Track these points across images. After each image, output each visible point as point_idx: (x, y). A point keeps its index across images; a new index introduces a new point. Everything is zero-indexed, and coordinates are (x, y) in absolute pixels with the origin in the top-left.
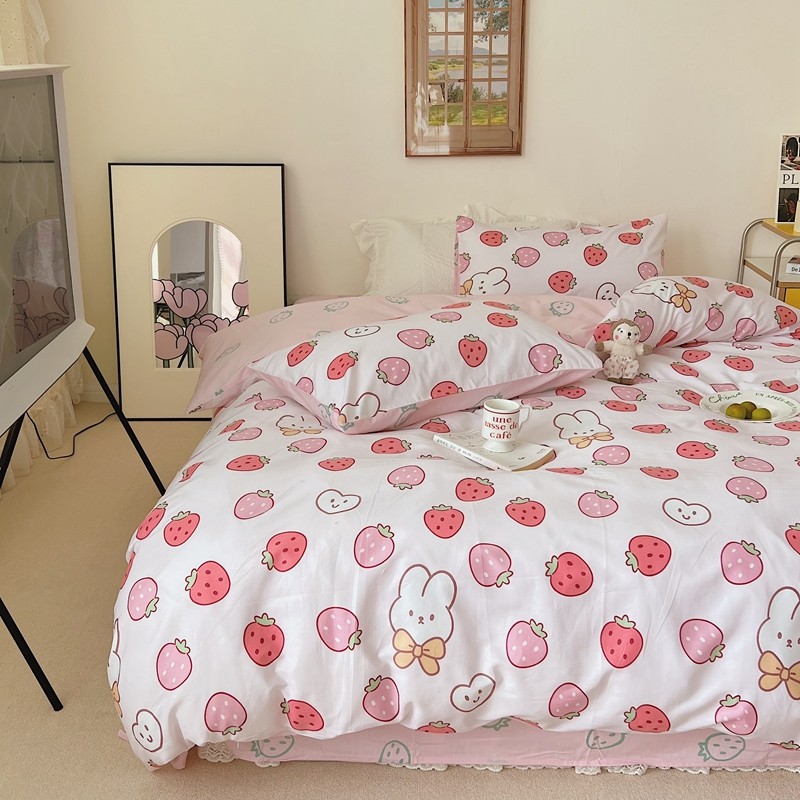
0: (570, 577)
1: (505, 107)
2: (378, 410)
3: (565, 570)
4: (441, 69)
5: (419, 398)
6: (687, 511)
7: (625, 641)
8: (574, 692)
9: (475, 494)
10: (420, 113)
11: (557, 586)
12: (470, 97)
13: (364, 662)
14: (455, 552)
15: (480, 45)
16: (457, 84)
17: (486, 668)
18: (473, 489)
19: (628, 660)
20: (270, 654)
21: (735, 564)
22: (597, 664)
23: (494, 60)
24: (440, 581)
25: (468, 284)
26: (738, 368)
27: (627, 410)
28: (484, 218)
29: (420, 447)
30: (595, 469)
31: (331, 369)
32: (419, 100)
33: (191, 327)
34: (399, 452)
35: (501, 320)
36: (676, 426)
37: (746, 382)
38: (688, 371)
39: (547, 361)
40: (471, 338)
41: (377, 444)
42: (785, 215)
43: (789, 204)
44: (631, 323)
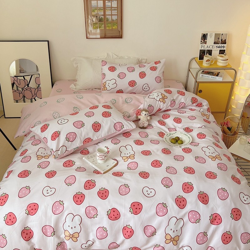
0: (114, 215)
1: (117, 24)
2: (66, 151)
3: (113, 213)
4: (96, 11)
5: (79, 145)
6: (149, 191)
7: (129, 232)
8: (115, 244)
9: (89, 187)
10: (90, 25)
11: (110, 218)
12: (106, 20)
13: (56, 239)
14: (81, 209)
15: (108, 4)
16: (101, 16)
17: (91, 239)
18: (89, 185)
19: (130, 237)
20: (29, 237)
21: (160, 211)
22: (121, 237)
23: (113, 9)
24: (77, 218)
25: (105, 84)
26: (177, 122)
27: (141, 144)
28: (111, 57)
29: (78, 164)
30: (126, 173)
31: (52, 137)
32: (89, 21)
33: (23, 91)
34: (71, 166)
35: (106, 115)
36: (153, 151)
37: (179, 127)
38: (162, 123)
39: (119, 128)
40: (96, 123)
41: (65, 163)
42: (201, 58)
43: (202, 54)
44: (146, 111)
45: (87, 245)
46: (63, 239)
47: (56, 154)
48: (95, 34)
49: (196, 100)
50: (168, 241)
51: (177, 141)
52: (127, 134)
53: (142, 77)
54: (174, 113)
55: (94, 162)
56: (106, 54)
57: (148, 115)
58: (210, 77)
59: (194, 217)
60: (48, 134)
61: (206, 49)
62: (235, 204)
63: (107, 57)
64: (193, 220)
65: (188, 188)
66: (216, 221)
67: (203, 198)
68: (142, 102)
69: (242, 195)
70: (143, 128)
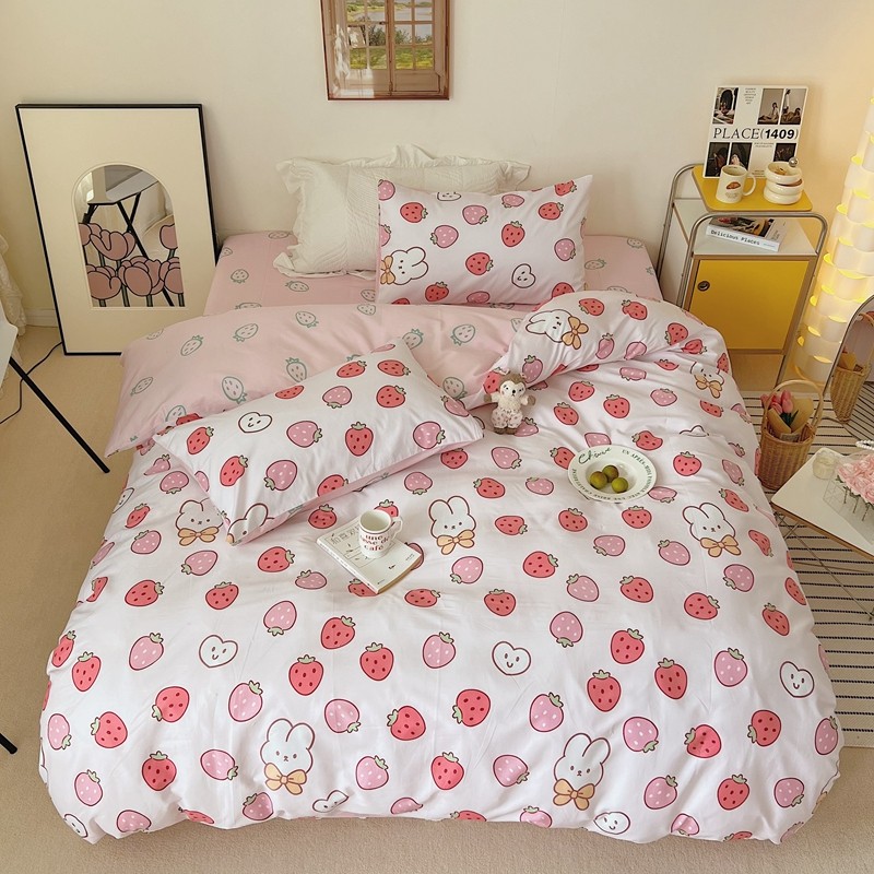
0: (407, 726)
1: (430, 51)
2: (266, 518)
3: (403, 721)
4: (361, 10)
5: (306, 499)
7: (450, 771)
8: (410, 803)
9: (337, 639)
10: (340, 56)
11: (396, 732)
12: (393, 40)
13: (242, 787)
14: (313, 708)
16: (378, 26)
17: (341, 787)
18: (337, 633)
19: (452, 785)
20: (165, 780)
21: (541, 716)
22: (428, 786)
24: (301, 732)
25: (389, 261)
26: (614, 414)
27: (496, 495)
28: (412, 160)
29: (302, 560)
30: (446, 596)
31: (224, 473)
32: (338, 42)
33: (122, 269)
34: (282, 568)
35: (390, 398)
36: (533, 520)
37: (619, 432)
38: (568, 416)
39: (431, 439)
40: (359, 427)
41: (264, 557)
42: (713, 169)
43: (718, 158)
44: (516, 378)
45: (329, 804)
46: (261, 787)
47: (235, 530)
48: (358, 85)
49: (683, 333)
50: (561, 799)
51: (609, 478)
52: (454, 457)
53: (510, 242)
54: (608, 379)
55: (350, 554)
56: (394, 150)
57: (522, 392)
58: (740, 238)
59: (641, 734)
60: (210, 461)
61: (731, 141)
62: (764, 698)
63: (395, 162)
64: (636, 743)
65: (627, 646)
66: (704, 747)
67: (671, 680)
68: (506, 341)
69: (788, 669)
70: (507, 431)
